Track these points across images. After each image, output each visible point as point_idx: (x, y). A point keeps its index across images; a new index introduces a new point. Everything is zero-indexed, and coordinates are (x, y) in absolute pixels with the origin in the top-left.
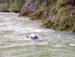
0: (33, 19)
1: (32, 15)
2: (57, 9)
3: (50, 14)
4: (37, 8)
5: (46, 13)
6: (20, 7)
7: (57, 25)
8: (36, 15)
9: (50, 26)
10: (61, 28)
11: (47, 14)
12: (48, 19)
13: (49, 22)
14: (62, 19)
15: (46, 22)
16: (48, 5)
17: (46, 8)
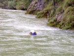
0: (39, 17)
1: (39, 13)
2: (64, 8)
3: (57, 12)
4: (44, 7)
5: (52, 11)
6: (27, 5)
7: (63, 24)
8: (42, 14)
9: (56, 24)
10: (67, 27)
11: (54, 13)
12: (55, 18)
13: (55, 20)
14: (68, 19)
15: (52, 20)
16: (54, 4)
17: (53, 7)
